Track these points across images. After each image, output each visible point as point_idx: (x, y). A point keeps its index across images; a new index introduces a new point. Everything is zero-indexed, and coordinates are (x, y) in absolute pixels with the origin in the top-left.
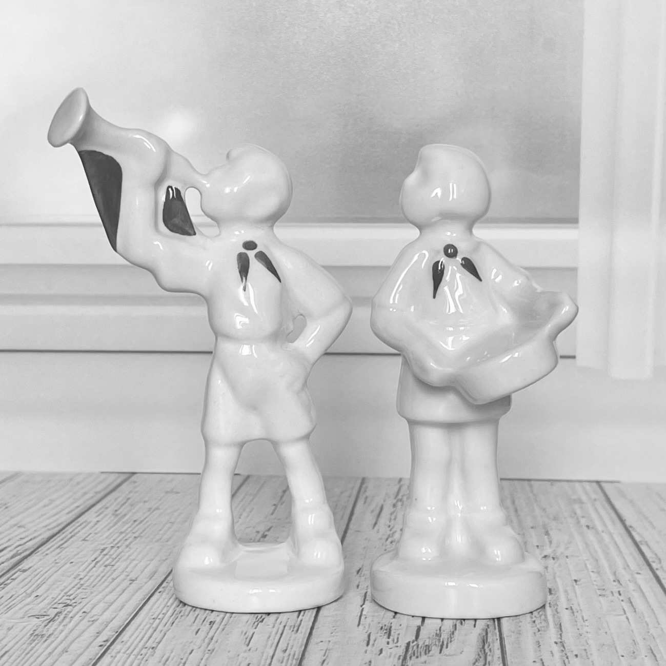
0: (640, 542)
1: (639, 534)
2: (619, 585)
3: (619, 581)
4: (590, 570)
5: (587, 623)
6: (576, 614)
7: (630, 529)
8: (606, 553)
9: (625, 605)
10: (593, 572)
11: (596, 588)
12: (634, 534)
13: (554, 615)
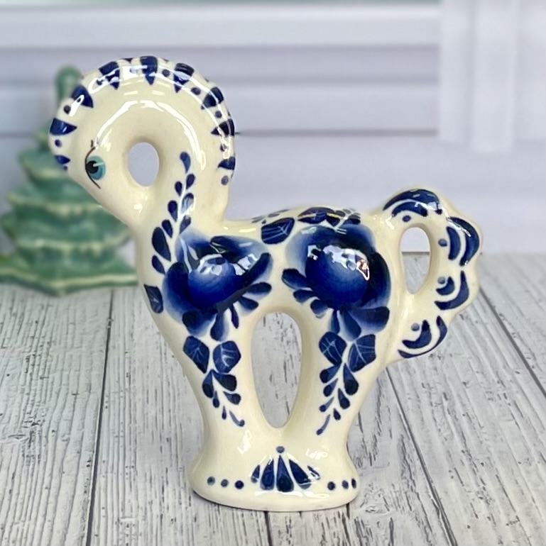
0: (513, 334)
1: (510, 324)
2: (503, 387)
3: (502, 383)
4: (475, 370)
5: (484, 430)
6: (472, 420)
7: (502, 318)
8: (486, 350)
9: (512, 409)
10: (477, 372)
11: (484, 391)
12: (505, 323)
13: (455, 424)
